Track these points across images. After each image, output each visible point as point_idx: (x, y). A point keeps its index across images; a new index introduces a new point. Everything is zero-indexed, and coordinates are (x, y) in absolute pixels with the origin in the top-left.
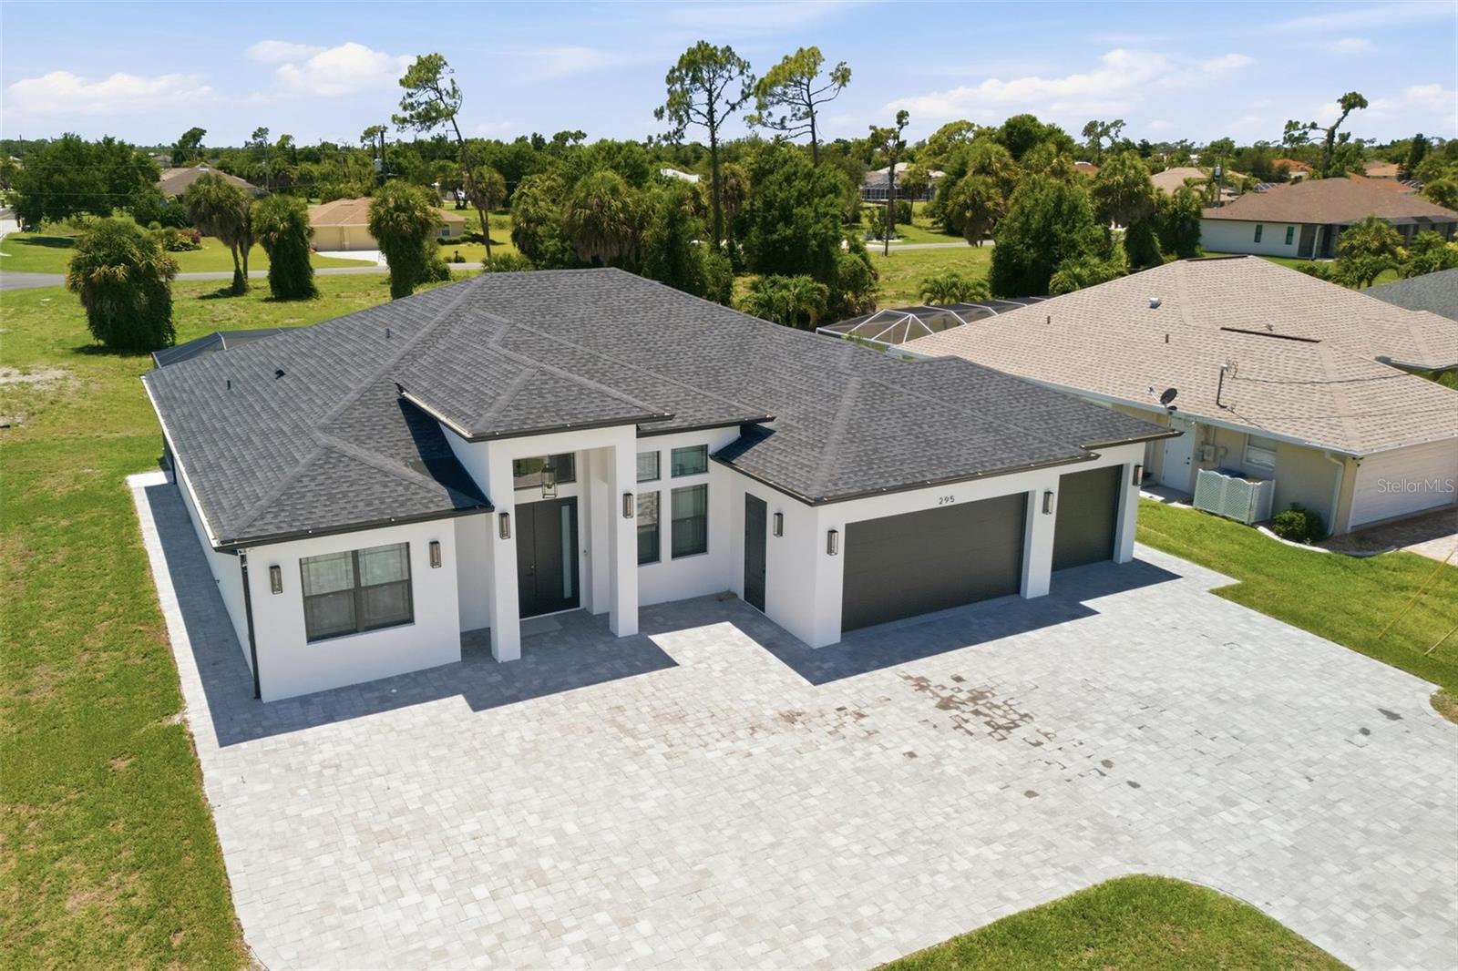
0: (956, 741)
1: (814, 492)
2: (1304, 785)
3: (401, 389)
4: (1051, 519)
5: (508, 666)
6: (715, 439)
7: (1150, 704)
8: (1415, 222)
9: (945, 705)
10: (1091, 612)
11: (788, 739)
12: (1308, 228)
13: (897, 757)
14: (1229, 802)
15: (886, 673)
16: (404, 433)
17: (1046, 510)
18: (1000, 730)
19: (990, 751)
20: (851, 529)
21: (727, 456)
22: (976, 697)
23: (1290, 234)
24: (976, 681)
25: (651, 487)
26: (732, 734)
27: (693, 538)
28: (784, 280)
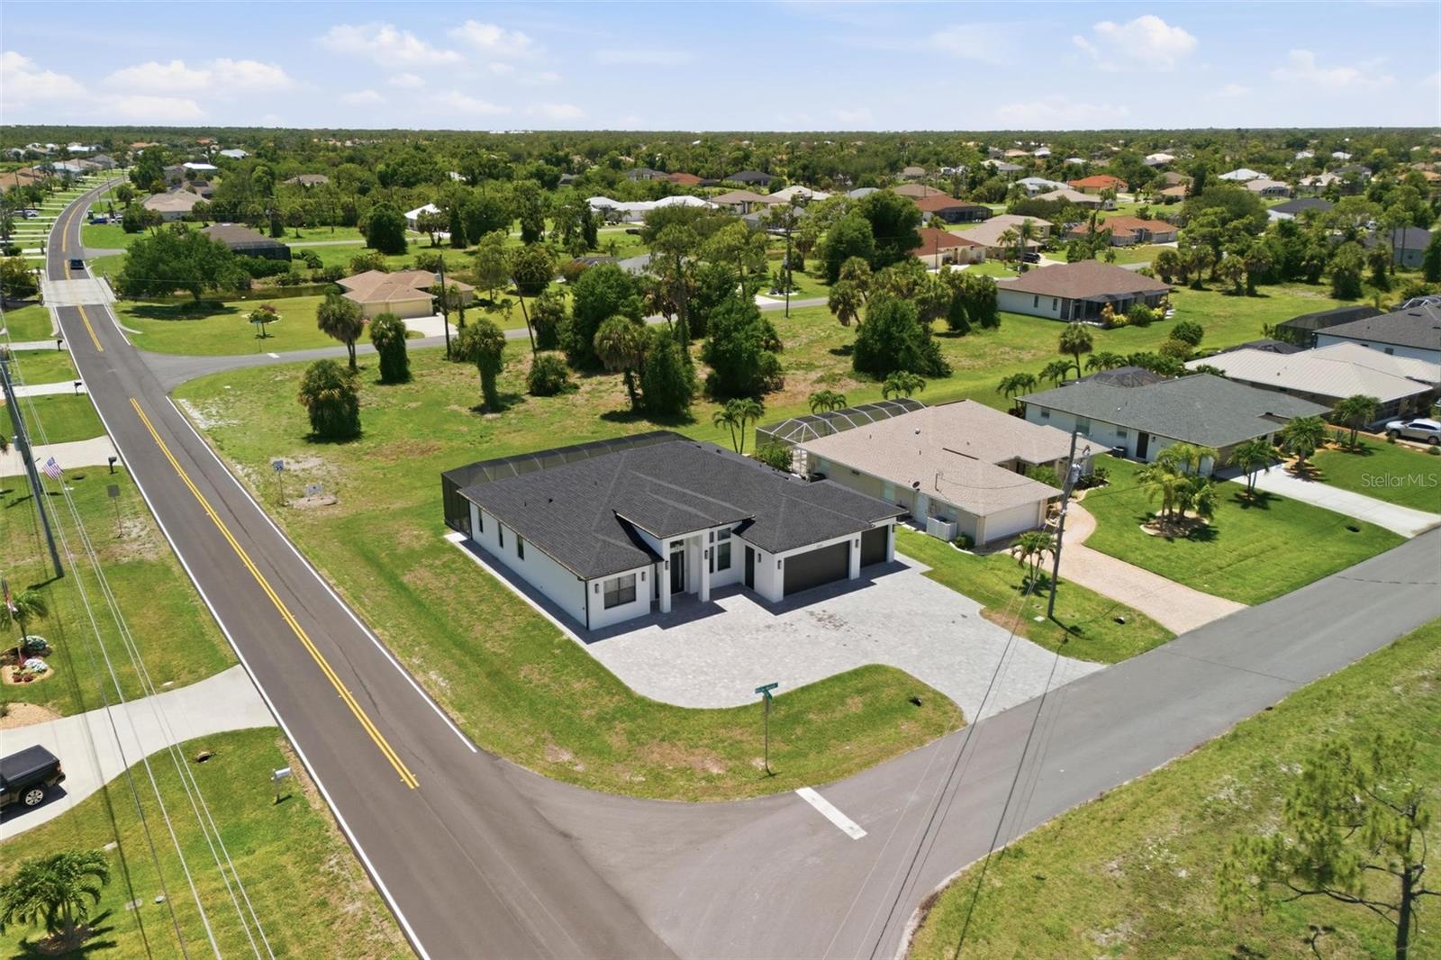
0: (823, 631)
1: (774, 548)
2: (927, 639)
3: (615, 512)
4: (859, 549)
5: (668, 614)
6: (733, 526)
7: (888, 617)
8: (1133, 297)
9: (820, 620)
10: (874, 584)
11: (769, 634)
12: (1066, 301)
13: (804, 636)
14: (903, 644)
15: (799, 610)
16: (622, 531)
17: (857, 546)
18: (837, 627)
19: (834, 634)
20: (786, 559)
21: (738, 531)
22: (830, 617)
23: (1055, 303)
24: (830, 612)
25: (712, 545)
26: (751, 632)
27: (725, 562)
28: (739, 402)
